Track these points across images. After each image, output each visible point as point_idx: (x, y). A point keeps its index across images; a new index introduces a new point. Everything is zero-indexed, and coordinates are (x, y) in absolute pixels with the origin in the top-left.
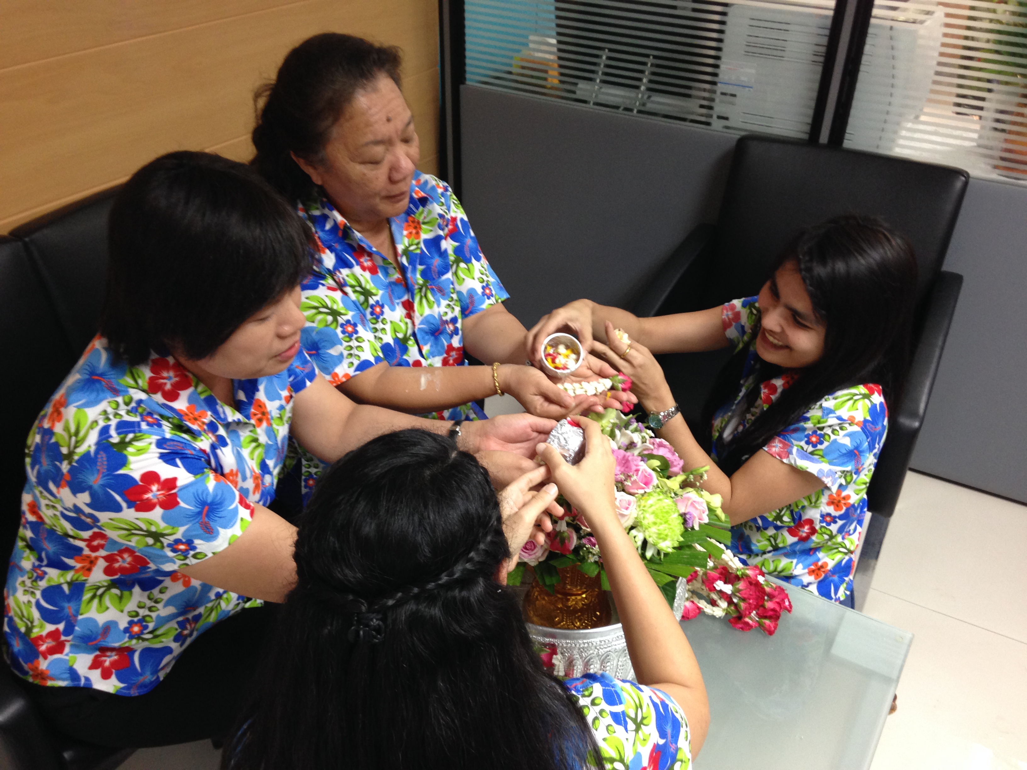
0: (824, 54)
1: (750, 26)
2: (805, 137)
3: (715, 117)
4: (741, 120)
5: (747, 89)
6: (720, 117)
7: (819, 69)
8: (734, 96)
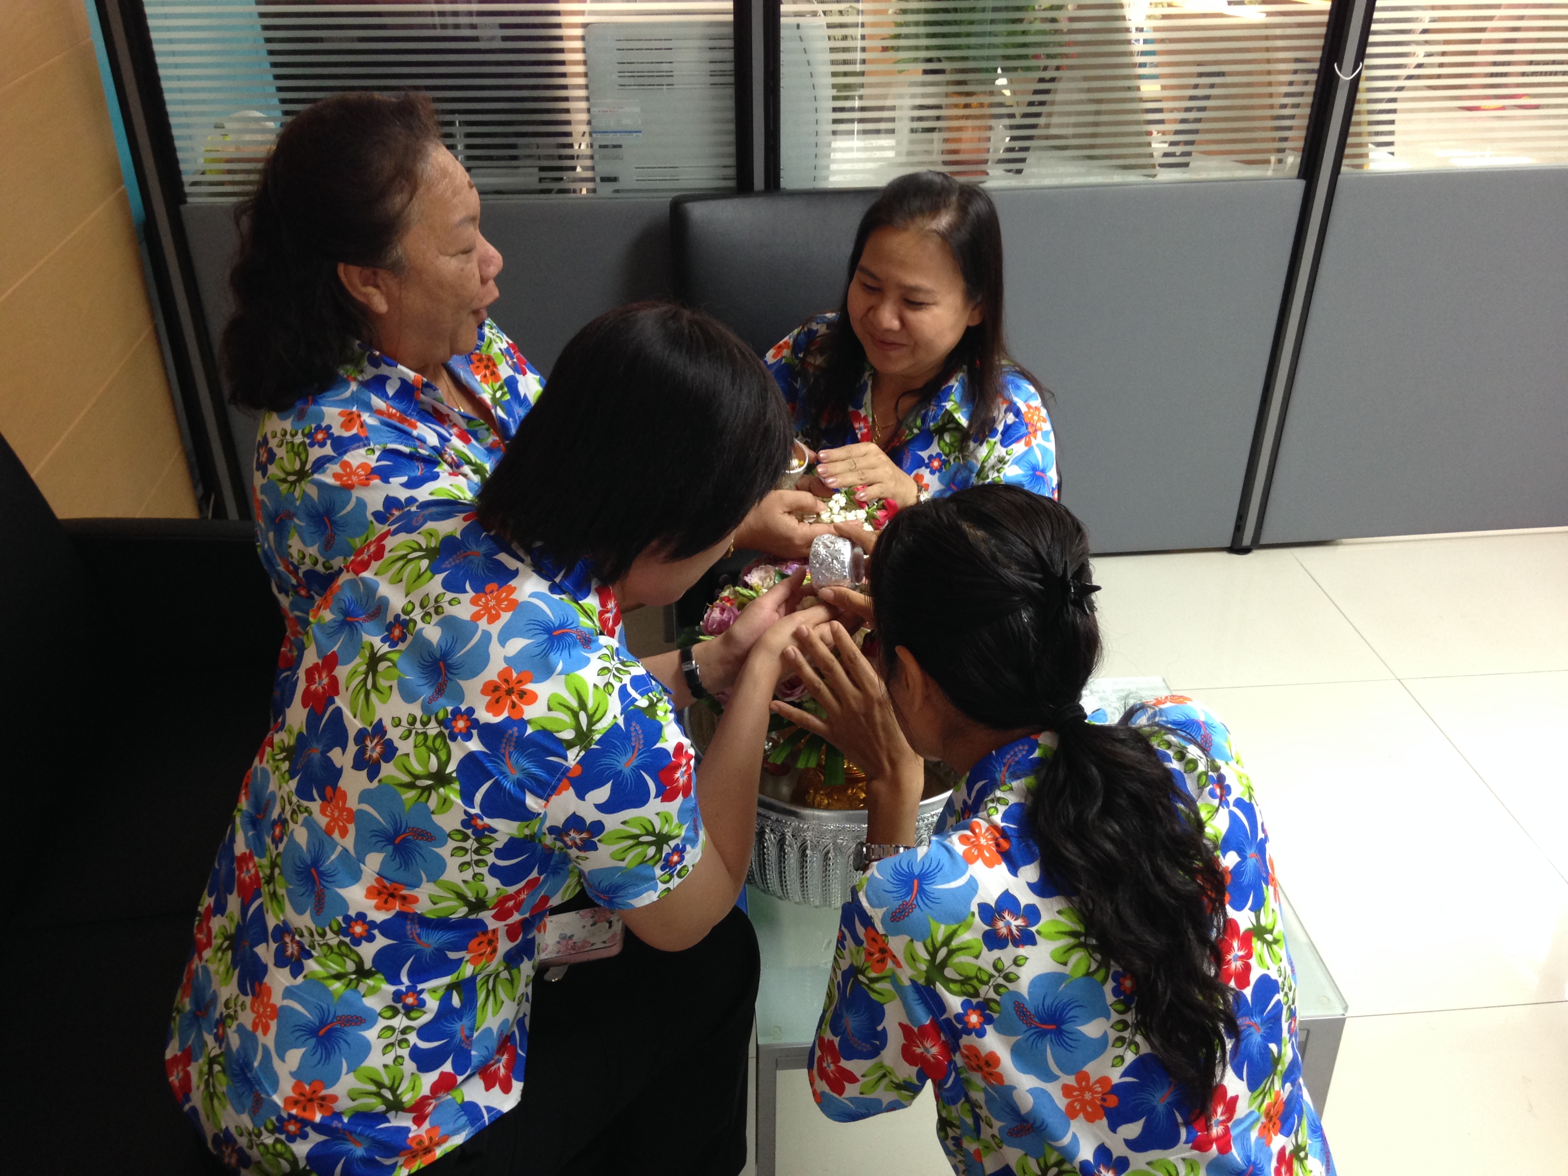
0: (733, 73)
1: (618, 50)
2: (732, 184)
3: (598, 180)
4: (635, 178)
5: (634, 134)
6: (603, 180)
7: (731, 91)
8: (620, 146)
